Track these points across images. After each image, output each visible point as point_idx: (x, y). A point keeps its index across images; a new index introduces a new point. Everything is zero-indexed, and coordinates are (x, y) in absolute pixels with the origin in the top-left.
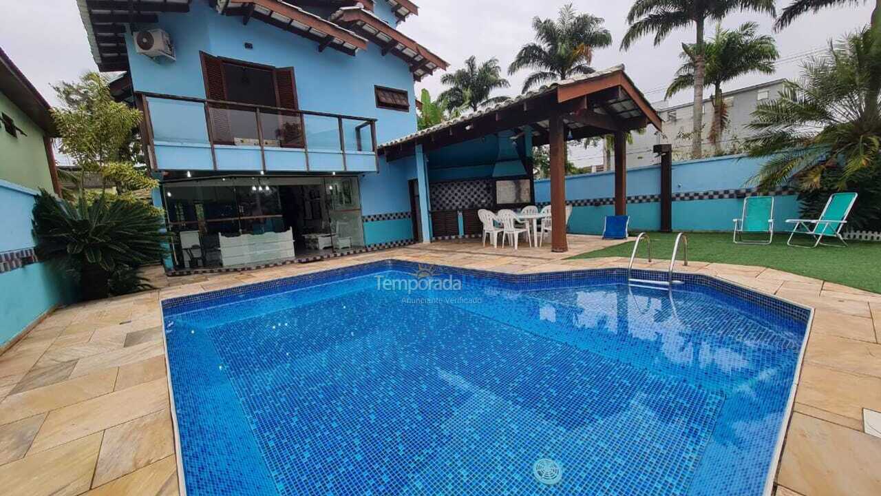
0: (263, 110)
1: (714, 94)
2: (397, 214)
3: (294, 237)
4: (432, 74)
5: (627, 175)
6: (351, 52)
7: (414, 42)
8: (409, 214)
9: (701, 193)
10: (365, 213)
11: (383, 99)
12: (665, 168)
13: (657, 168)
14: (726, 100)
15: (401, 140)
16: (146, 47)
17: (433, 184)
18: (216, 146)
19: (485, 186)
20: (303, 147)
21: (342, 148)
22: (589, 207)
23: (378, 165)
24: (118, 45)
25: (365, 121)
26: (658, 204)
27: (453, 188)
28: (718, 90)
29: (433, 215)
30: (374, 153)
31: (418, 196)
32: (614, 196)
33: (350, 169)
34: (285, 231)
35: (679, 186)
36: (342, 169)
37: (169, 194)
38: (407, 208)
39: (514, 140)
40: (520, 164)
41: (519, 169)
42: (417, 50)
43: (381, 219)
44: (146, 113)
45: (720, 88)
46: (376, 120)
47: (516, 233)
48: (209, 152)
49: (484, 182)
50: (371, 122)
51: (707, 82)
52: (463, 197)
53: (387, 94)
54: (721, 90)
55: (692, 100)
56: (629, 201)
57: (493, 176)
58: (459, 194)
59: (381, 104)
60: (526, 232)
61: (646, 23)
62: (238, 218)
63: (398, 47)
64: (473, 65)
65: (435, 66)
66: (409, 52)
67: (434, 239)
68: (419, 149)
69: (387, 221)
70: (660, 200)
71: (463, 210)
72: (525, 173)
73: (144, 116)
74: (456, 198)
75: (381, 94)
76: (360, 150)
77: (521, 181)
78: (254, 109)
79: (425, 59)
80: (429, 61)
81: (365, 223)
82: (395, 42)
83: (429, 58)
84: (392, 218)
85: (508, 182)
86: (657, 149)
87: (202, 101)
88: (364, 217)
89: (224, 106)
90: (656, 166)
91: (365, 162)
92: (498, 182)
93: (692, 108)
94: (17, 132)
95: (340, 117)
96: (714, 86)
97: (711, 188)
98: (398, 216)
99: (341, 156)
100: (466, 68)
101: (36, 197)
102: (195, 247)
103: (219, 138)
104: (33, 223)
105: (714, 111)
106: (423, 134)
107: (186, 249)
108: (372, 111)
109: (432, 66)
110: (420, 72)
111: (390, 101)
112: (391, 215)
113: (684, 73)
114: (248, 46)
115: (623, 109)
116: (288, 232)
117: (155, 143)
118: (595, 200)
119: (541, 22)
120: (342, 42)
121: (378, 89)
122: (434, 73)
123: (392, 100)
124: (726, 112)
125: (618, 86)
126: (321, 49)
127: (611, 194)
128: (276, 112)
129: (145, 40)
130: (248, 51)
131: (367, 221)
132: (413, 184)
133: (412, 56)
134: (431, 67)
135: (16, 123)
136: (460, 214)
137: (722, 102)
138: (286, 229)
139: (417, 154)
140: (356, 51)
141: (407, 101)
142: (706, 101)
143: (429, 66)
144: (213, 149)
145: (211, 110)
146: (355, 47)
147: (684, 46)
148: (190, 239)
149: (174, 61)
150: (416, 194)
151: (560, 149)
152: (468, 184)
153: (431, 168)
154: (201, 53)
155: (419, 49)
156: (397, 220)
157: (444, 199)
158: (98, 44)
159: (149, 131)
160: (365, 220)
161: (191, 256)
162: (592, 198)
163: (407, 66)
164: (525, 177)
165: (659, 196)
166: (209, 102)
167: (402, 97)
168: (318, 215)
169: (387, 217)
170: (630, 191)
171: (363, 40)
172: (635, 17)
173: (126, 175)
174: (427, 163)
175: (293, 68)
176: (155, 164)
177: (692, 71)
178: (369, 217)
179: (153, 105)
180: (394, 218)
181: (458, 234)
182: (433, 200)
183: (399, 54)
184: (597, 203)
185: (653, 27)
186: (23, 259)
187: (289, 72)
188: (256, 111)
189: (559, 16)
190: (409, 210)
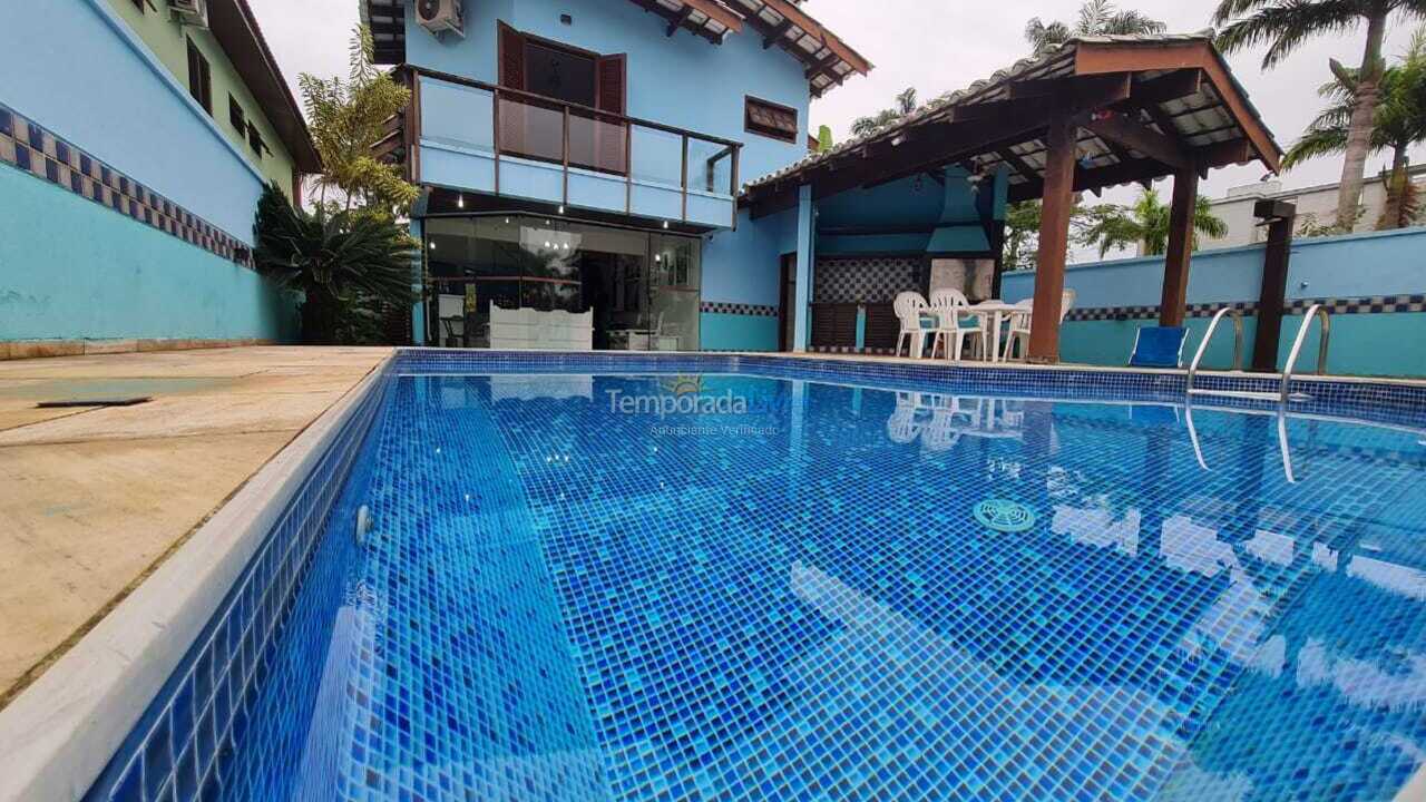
0: (575, 111)
1: (1390, 167)
2: (755, 307)
3: (596, 323)
4: (841, 84)
5: (1192, 263)
6: (715, 38)
7: (818, 24)
8: (776, 310)
9: (1353, 301)
10: (705, 298)
11: (756, 118)
12: (1276, 252)
13: (1259, 250)
14: (1416, 179)
15: (778, 173)
16: (428, 14)
17: (820, 260)
18: (502, 157)
19: (910, 269)
20: (624, 175)
21: (683, 184)
22: (1104, 321)
23: (734, 220)
24: (395, 21)
25: (725, 147)
26: (1252, 321)
27: (853, 270)
28: (1400, 159)
29: (815, 308)
30: (732, 198)
31: (794, 283)
32: (1159, 303)
33: (692, 218)
34: (583, 312)
35: (1303, 286)
36: (679, 218)
37: (433, 246)
38: (774, 301)
39: (975, 183)
40: (980, 232)
41: (976, 239)
42: (823, 38)
43: (729, 311)
44: (415, 99)
45: (1406, 154)
46: (741, 145)
47: (961, 333)
48: (492, 165)
49: (910, 263)
50: (733, 148)
51: (1377, 143)
52: (869, 286)
53: (764, 112)
54: (1406, 160)
55: (1337, 180)
56: (1189, 314)
57: (929, 249)
58: (864, 280)
59: (752, 126)
60: (980, 333)
61: (1256, 24)
62: (517, 278)
63: (791, 34)
64: (910, 104)
65: (849, 68)
66: (808, 44)
67: (812, 349)
68: (805, 194)
69: (738, 317)
70: (1256, 312)
71: (868, 306)
72: (988, 248)
73: (413, 98)
74: (857, 286)
75: (754, 110)
76: (710, 190)
77: (978, 262)
78: (561, 108)
79: (833, 55)
80: (841, 59)
81: (704, 314)
82: (787, 24)
83: (842, 54)
84: (747, 312)
85: (953, 262)
86: (1264, 208)
87: (491, 89)
88: (703, 304)
89: (521, 99)
90: (1257, 247)
91: (715, 210)
92: (935, 262)
93: (1336, 194)
94: (263, 149)
95: (686, 135)
96: (1393, 150)
97: (1377, 293)
98: (758, 310)
99: (680, 197)
100: (897, 108)
101: (265, 187)
102: (455, 318)
103: (508, 147)
104: (257, 217)
105: (1386, 199)
106: (816, 160)
107: (443, 319)
108: (737, 133)
109: (843, 68)
110: (821, 80)
111: (767, 122)
112: (747, 307)
113: (1326, 126)
114: (566, 19)
115: (1199, 128)
116: (587, 314)
117: (422, 142)
118: (1117, 310)
119: (1042, 27)
120: (705, 17)
121: (750, 101)
122: (844, 82)
123: (772, 121)
124: (1414, 201)
125: (1197, 69)
126: (670, 32)
127: (1154, 298)
128: (591, 116)
129: (428, 6)
130: (565, 27)
131: (707, 310)
132: (788, 261)
133: (812, 50)
134: (841, 72)
135: (263, 138)
136: (861, 315)
137: (1406, 182)
138: (584, 310)
139: (801, 203)
140: (724, 36)
141: (795, 125)
142: (1369, 182)
143: (838, 69)
144: (497, 160)
145: (502, 102)
146: (723, 28)
147: (1335, 67)
148: (451, 306)
149: (462, 39)
150: (791, 279)
151: (1065, 174)
152: (882, 265)
153: (821, 231)
154: (501, 24)
155: (825, 37)
156: (755, 316)
157: (836, 286)
158: (370, 16)
159: (417, 123)
160: (704, 309)
161: (450, 331)
162: (1111, 305)
163: (802, 68)
164: (984, 255)
165: (1257, 305)
166: (501, 91)
167: (787, 118)
168: (633, 306)
169: (737, 309)
170: (1193, 294)
171: (736, 16)
172: (1231, 16)
173: (378, 178)
174: (816, 219)
175: (625, 55)
176: (418, 174)
177: (1345, 120)
178: (711, 305)
179: (427, 86)
180: (751, 313)
181: (854, 345)
182: (817, 286)
183: (792, 46)
184: (1120, 315)
185: (1268, 34)
186: (236, 250)
187: (620, 61)
188: (564, 111)
189: (1079, 18)
190: (776, 303)
